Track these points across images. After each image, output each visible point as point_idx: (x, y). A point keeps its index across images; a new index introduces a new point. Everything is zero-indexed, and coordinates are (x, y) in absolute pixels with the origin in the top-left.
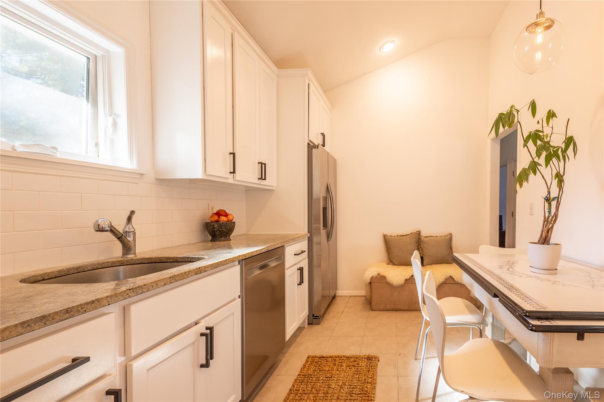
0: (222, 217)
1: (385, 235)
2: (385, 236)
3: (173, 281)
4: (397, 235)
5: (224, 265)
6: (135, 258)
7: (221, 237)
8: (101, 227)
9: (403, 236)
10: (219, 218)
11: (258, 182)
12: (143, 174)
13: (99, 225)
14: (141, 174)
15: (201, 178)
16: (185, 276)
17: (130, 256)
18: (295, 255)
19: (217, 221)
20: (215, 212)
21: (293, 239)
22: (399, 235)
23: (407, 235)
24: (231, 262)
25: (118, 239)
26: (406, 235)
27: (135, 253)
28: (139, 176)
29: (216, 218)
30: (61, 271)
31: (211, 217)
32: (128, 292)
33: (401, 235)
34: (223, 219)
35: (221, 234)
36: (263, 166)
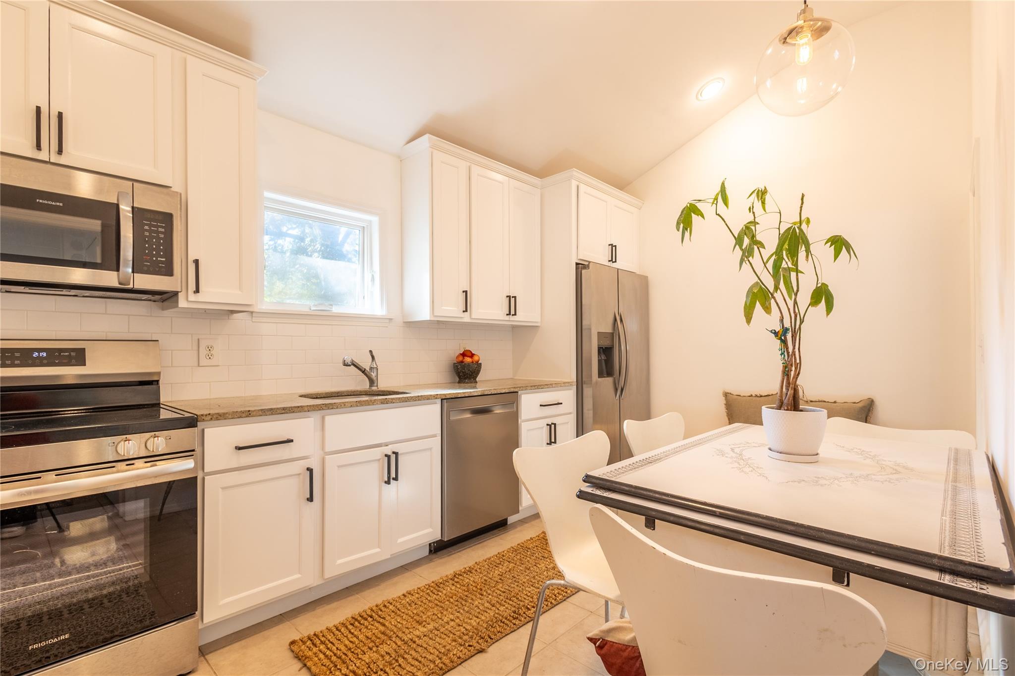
0: (467, 358)
1: (728, 393)
2: (726, 395)
3: (359, 405)
4: (750, 395)
5: (415, 401)
6: (377, 390)
7: (465, 379)
8: (346, 362)
9: (761, 396)
10: (464, 358)
11: (507, 318)
12: (392, 319)
13: (345, 361)
14: (390, 319)
15: (429, 319)
16: (371, 403)
17: (374, 388)
18: (541, 405)
19: (462, 362)
20: (461, 353)
21: (535, 386)
22: (754, 395)
23: (769, 395)
24: (424, 400)
25: (363, 372)
26: (767, 396)
27: (377, 386)
28: (388, 321)
29: (461, 358)
30: (327, 393)
31: (457, 357)
32: (322, 406)
33: (758, 395)
34: (468, 360)
35: (464, 376)
36: (512, 300)
